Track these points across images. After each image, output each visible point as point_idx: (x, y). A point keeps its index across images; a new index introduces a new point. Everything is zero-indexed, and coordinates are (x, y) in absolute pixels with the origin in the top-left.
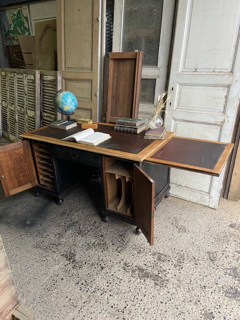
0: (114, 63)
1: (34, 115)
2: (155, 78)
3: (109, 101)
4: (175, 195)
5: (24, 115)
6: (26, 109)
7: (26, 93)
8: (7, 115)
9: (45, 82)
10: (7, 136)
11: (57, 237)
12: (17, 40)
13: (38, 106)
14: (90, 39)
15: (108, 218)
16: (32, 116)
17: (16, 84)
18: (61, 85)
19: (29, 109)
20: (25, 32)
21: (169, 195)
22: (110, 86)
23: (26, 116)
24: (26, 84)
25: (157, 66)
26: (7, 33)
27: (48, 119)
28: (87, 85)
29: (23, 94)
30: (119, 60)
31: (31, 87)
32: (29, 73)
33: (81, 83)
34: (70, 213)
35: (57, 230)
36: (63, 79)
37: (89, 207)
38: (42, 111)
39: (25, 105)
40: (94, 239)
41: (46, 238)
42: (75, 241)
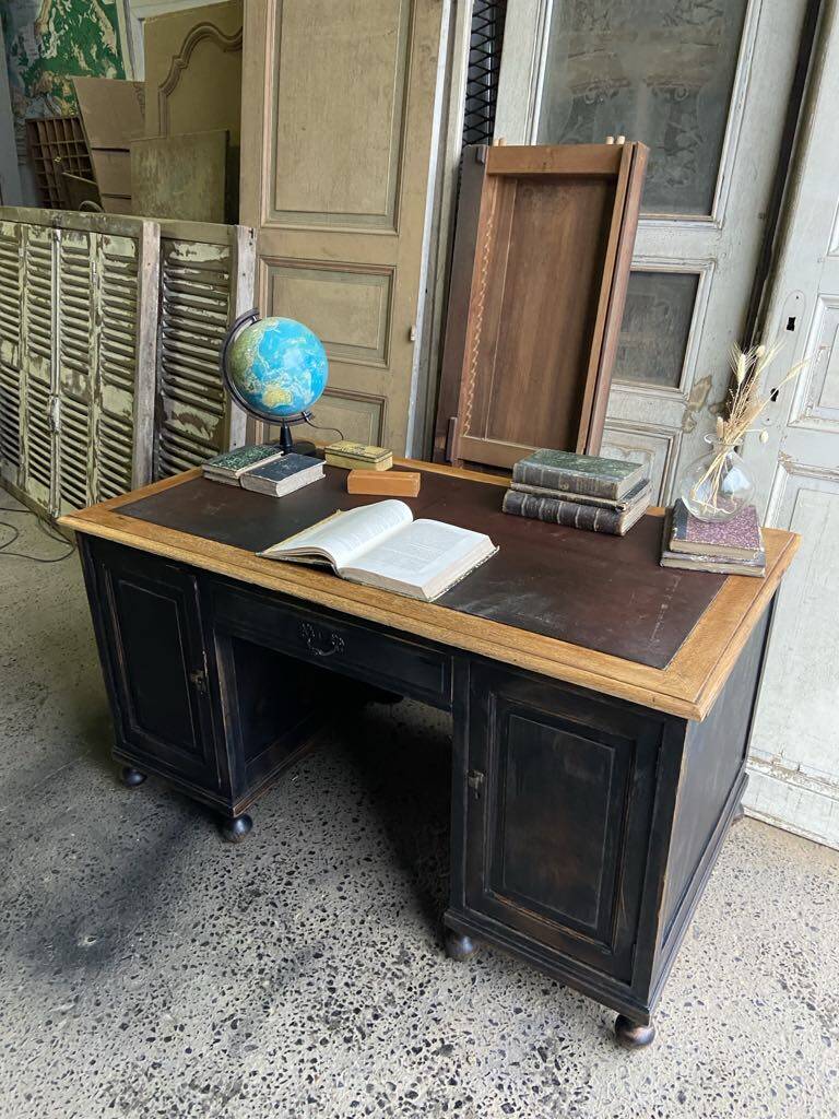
0: (501, 197)
1: (129, 407)
2: (695, 269)
3: (466, 367)
5: (86, 405)
6: (97, 382)
7: (101, 313)
8: (18, 398)
9: (181, 272)
10: (15, 483)
11: (225, 1041)
12: (69, 100)
13: (147, 373)
14: (396, 86)
16: (122, 414)
18: (252, 288)
19: (109, 382)
20: (106, 66)
21: (742, 815)
22: (475, 301)
23: (97, 411)
24: (101, 274)
25: (710, 213)
26: (33, 69)
27: (190, 429)
28: (367, 293)
29: (86, 320)
30: (526, 183)
31: (120, 288)
32: (113, 231)
33: (343, 280)
34: (284, 892)
35: (224, 994)
36: (262, 262)
37: (368, 859)
38: (163, 393)
39: (95, 365)
40: (408, 1070)
41: (171, 1043)
42: (313, 1074)
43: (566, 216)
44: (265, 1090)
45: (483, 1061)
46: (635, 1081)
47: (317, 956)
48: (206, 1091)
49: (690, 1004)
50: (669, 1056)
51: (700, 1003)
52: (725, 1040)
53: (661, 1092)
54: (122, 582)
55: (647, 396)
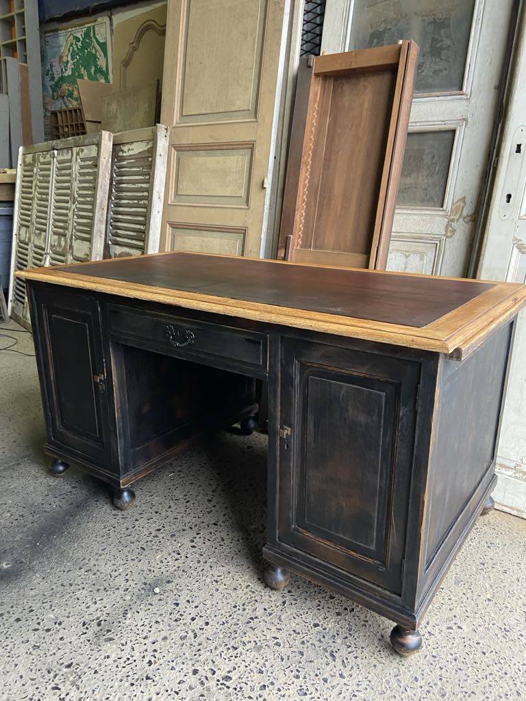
0: (323, 89)
1: (87, 251)
2: (452, 127)
3: (299, 201)
4: (511, 508)
5: (64, 256)
6: (71, 239)
7: (76, 196)
8: (26, 261)
10: (21, 316)
11: (90, 634)
12: (76, 99)
13: (100, 227)
15: (284, 572)
16: (84, 256)
17: (53, 177)
18: (166, 165)
19: (77, 238)
20: (99, 78)
21: (492, 508)
22: (305, 158)
24: (77, 171)
25: (461, 89)
26: (57, 83)
28: (237, 161)
29: (68, 202)
31: (87, 178)
32: (85, 144)
33: (223, 155)
34: (151, 541)
35: (96, 603)
36: (173, 149)
37: (215, 524)
38: (110, 243)
39: (70, 230)
40: (227, 661)
41: (50, 633)
42: (153, 660)
43: (365, 97)
44: (114, 669)
45: (285, 658)
46: (406, 679)
47: (169, 582)
48: (69, 666)
49: (451, 628)
50: (434, 663)
51: (459, 627)
52: (479, 654)
53: (426, 688)
54: (54, 316)
55: (421, 215)
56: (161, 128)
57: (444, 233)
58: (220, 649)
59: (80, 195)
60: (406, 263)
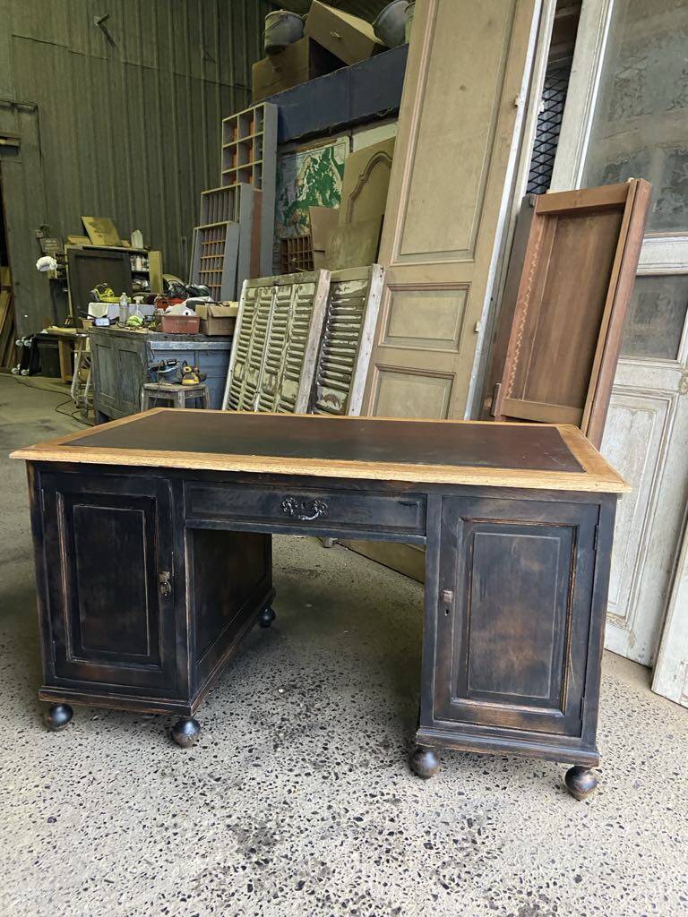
0: (546, 227)
5: (273, 395)
6: (282, 378)
7: (291, 333)
8: (238, 399)
11: (241, 757)
13: (309, 367)
14: (483, 166)
16: (291, 397)
17: (272, 313)
18: (378, 305)
19: (287, 378)
20: (333, 203)
24: (294, 308)
26: (291, 207)
27: (330, 404)
28: (451, 302)
29: (282, 340)
30: (567, 216)
31: (303, 316)
32: (305, 281)
33: (437, 296)
34: (313, 690)
35: (251, 733)
36: (387, 288)
37: (381, 686)
38: (318, 384)
39: (282, 368)
40: (362, 805)
41: (206, 750)
42: (293, 789)
43: (589, 237)
44: (256, 790)
45: (420, 815)
46: (542, 858)
47: (322, 728)
48: (218, 780)
49: (611, 826)
51: (621, 827)
53: (561, 871)
55: (651, 367)
56: (377, 267)
57: (676, 388)
58: (358, 794)
59: (294, 334)
60: (632, 422)
